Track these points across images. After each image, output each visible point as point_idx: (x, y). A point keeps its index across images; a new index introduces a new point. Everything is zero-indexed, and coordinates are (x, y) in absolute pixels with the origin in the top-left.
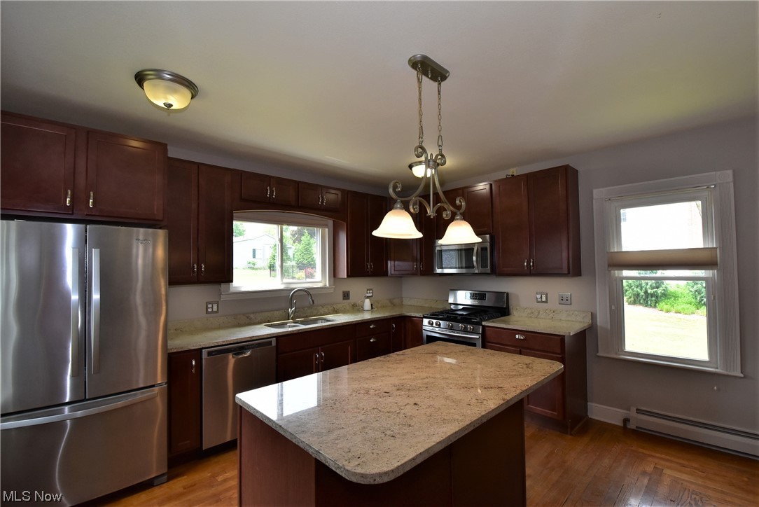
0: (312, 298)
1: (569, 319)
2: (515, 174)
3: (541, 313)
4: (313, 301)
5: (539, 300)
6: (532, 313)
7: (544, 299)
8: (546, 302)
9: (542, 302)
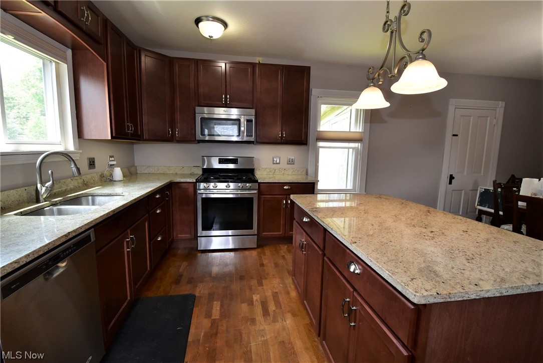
0: (75, 165)
1: (294, 173)
2: (261, 62)
3: (276, 171)
4: (78, 169)
5: (275, 162)
6: (271, 172)
7: (278, 161)
8: (279, 163)
9: (277, 163)
